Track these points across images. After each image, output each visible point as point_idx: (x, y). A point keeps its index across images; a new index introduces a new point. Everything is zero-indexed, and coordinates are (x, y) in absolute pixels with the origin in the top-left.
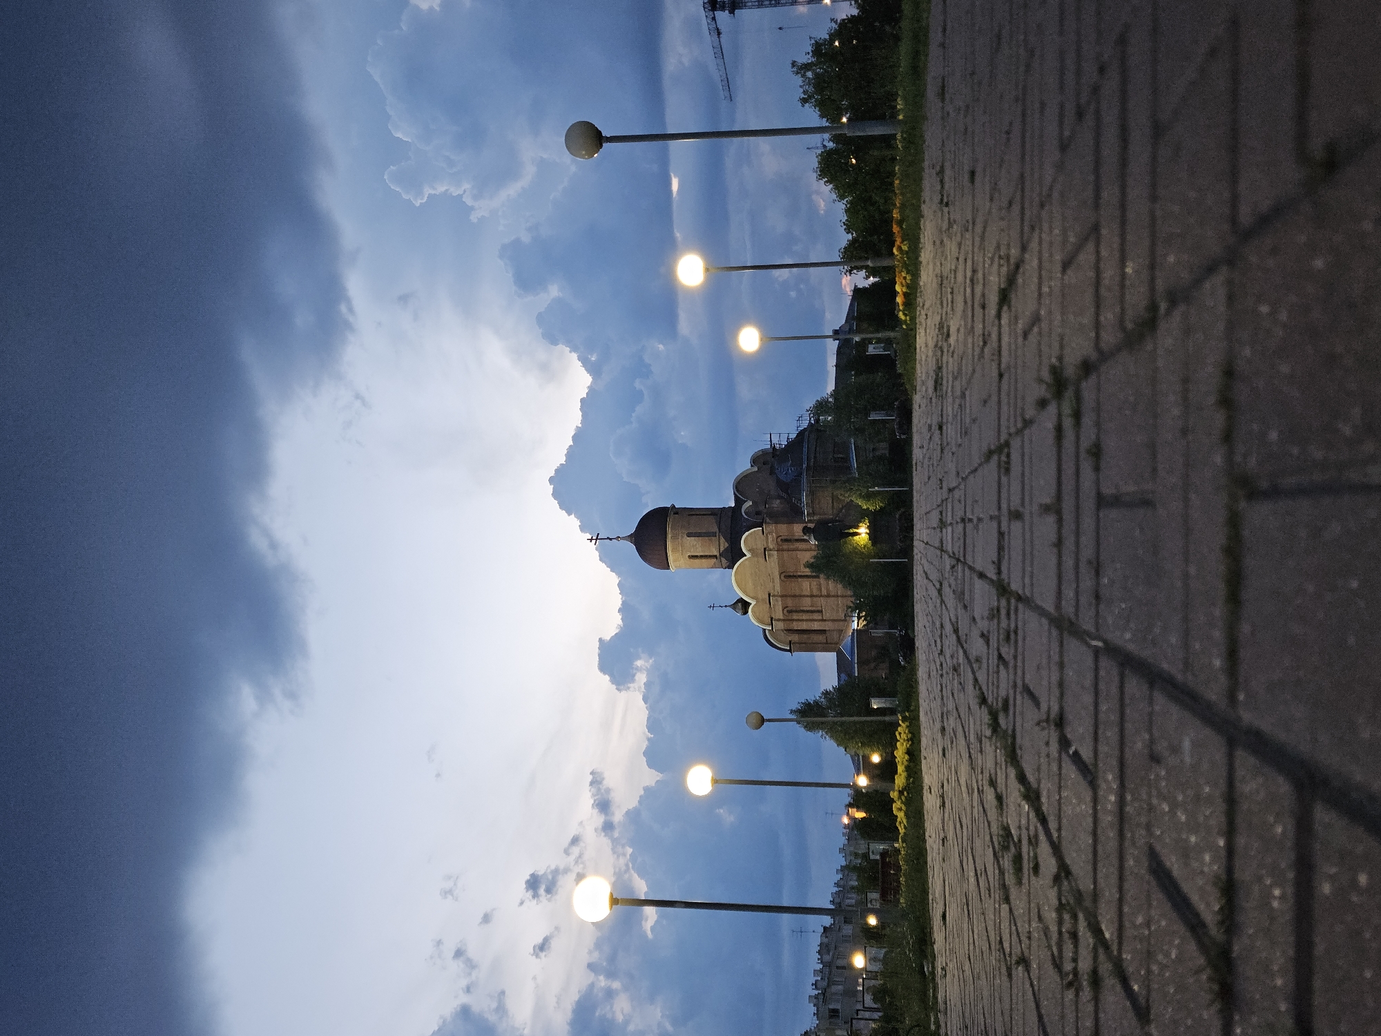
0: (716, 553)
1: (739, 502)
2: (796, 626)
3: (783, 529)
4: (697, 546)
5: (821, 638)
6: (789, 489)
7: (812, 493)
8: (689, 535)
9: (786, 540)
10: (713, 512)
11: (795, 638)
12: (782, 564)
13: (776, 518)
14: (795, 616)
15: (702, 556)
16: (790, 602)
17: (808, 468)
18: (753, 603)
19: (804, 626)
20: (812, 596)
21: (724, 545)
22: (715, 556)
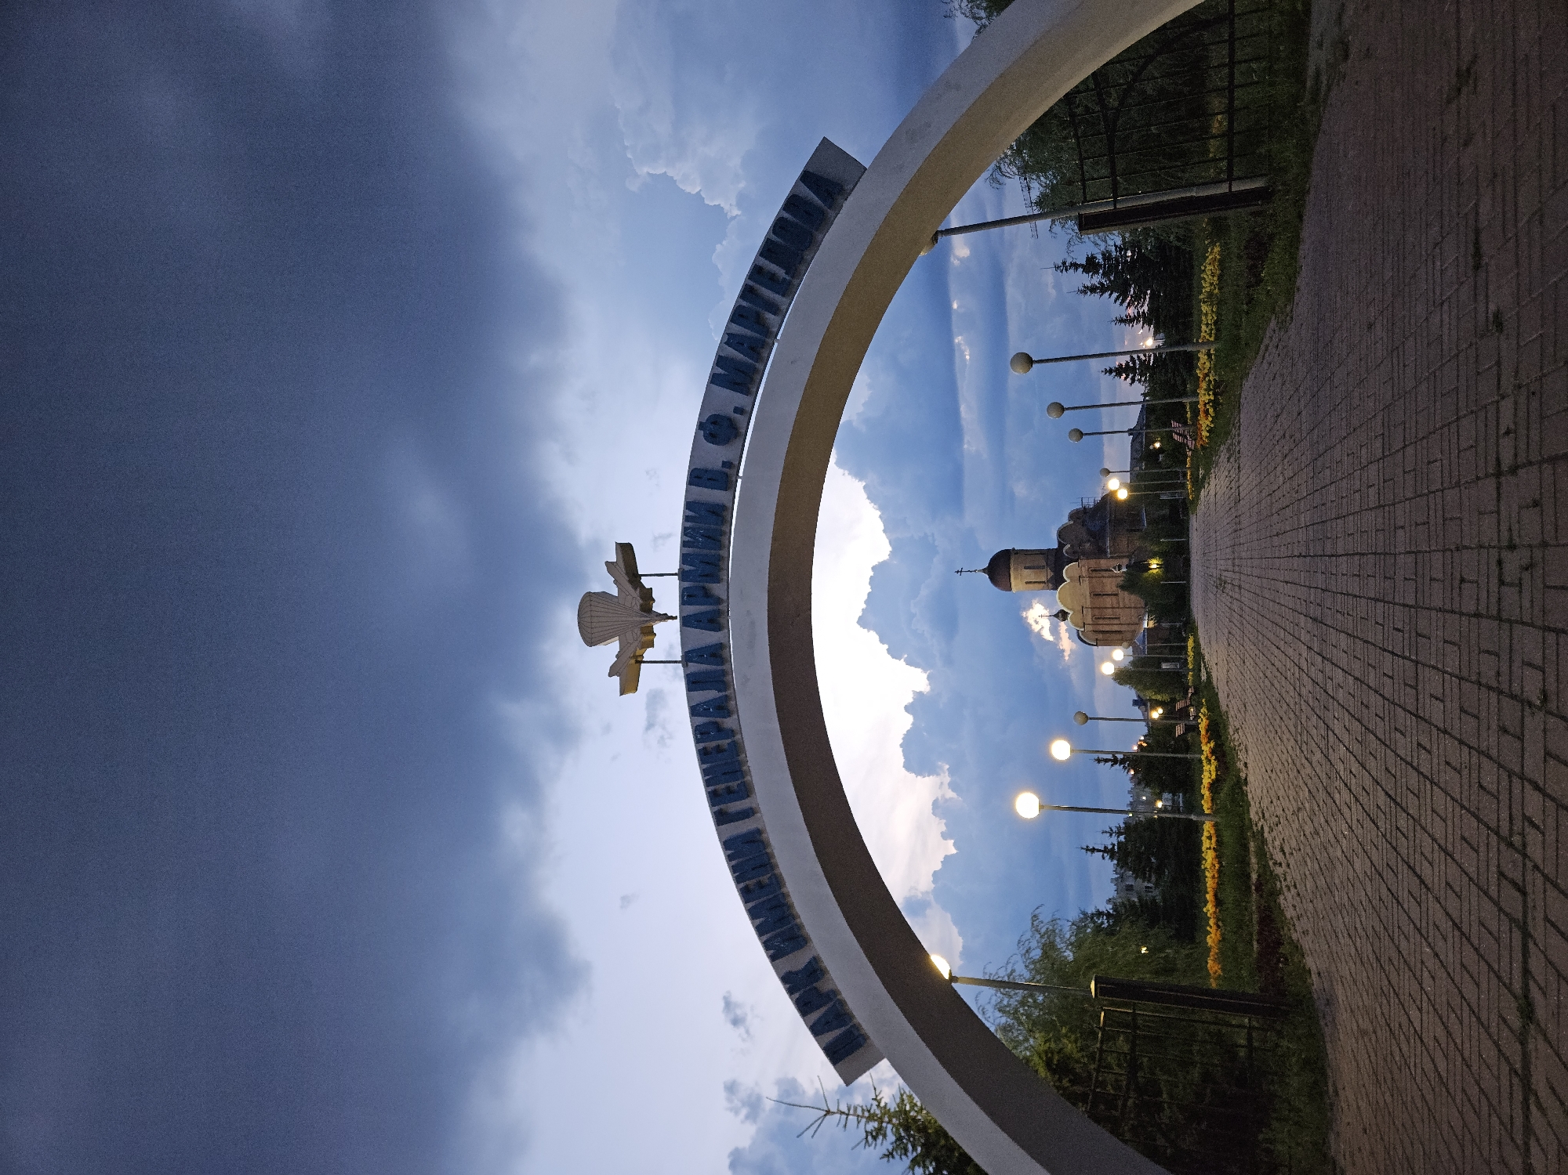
0: (1044, 579)
1: (1061, 546)
2: (1101, 628)
3: (1093, 563)
4: (1030, 575)
6: (1097, 537)
7: (1113, 539)
8: (1026, 568)
9: (1095, 570)
10: (1041, 552)
11: (1100, 636)
12: (1092, 587)
13: (1088, 556)
14: (1101, 622)
15: (1035, 582)
16: (1096, 612)
18: (1071, 613)
19: (1107, 628)
20: (1113, 608)
21: (1050, 574)
22: (1044, 582)
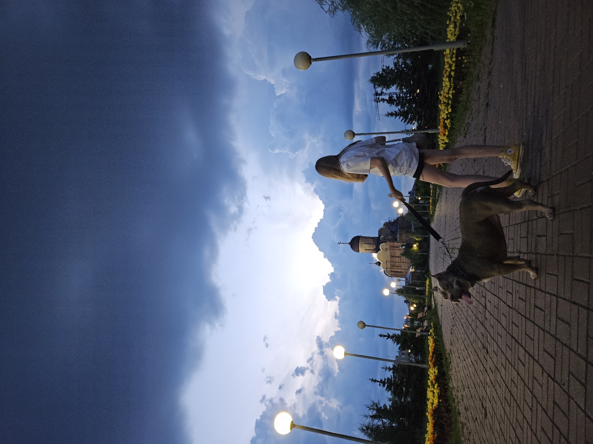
0: (372, 249)
1: (380, 236)
2: (393, 270)
3: (392, 244)
4: (367, 246)
5: (401, 274)
6: (394, 233)
7: (400, 235)
8: (365, 244)
9: (392, 247)
10: (372, 238)
11: (393, 273)
12: (391, 253)
13: (390, 240)
14: (393, 267)
15: (369, 250)
16: (392, 263)
17: (400, 228)
18: (382, 263)
19: (396, 270)
20: (398, 262)
21: (375, 247)
22: (372, 250)
